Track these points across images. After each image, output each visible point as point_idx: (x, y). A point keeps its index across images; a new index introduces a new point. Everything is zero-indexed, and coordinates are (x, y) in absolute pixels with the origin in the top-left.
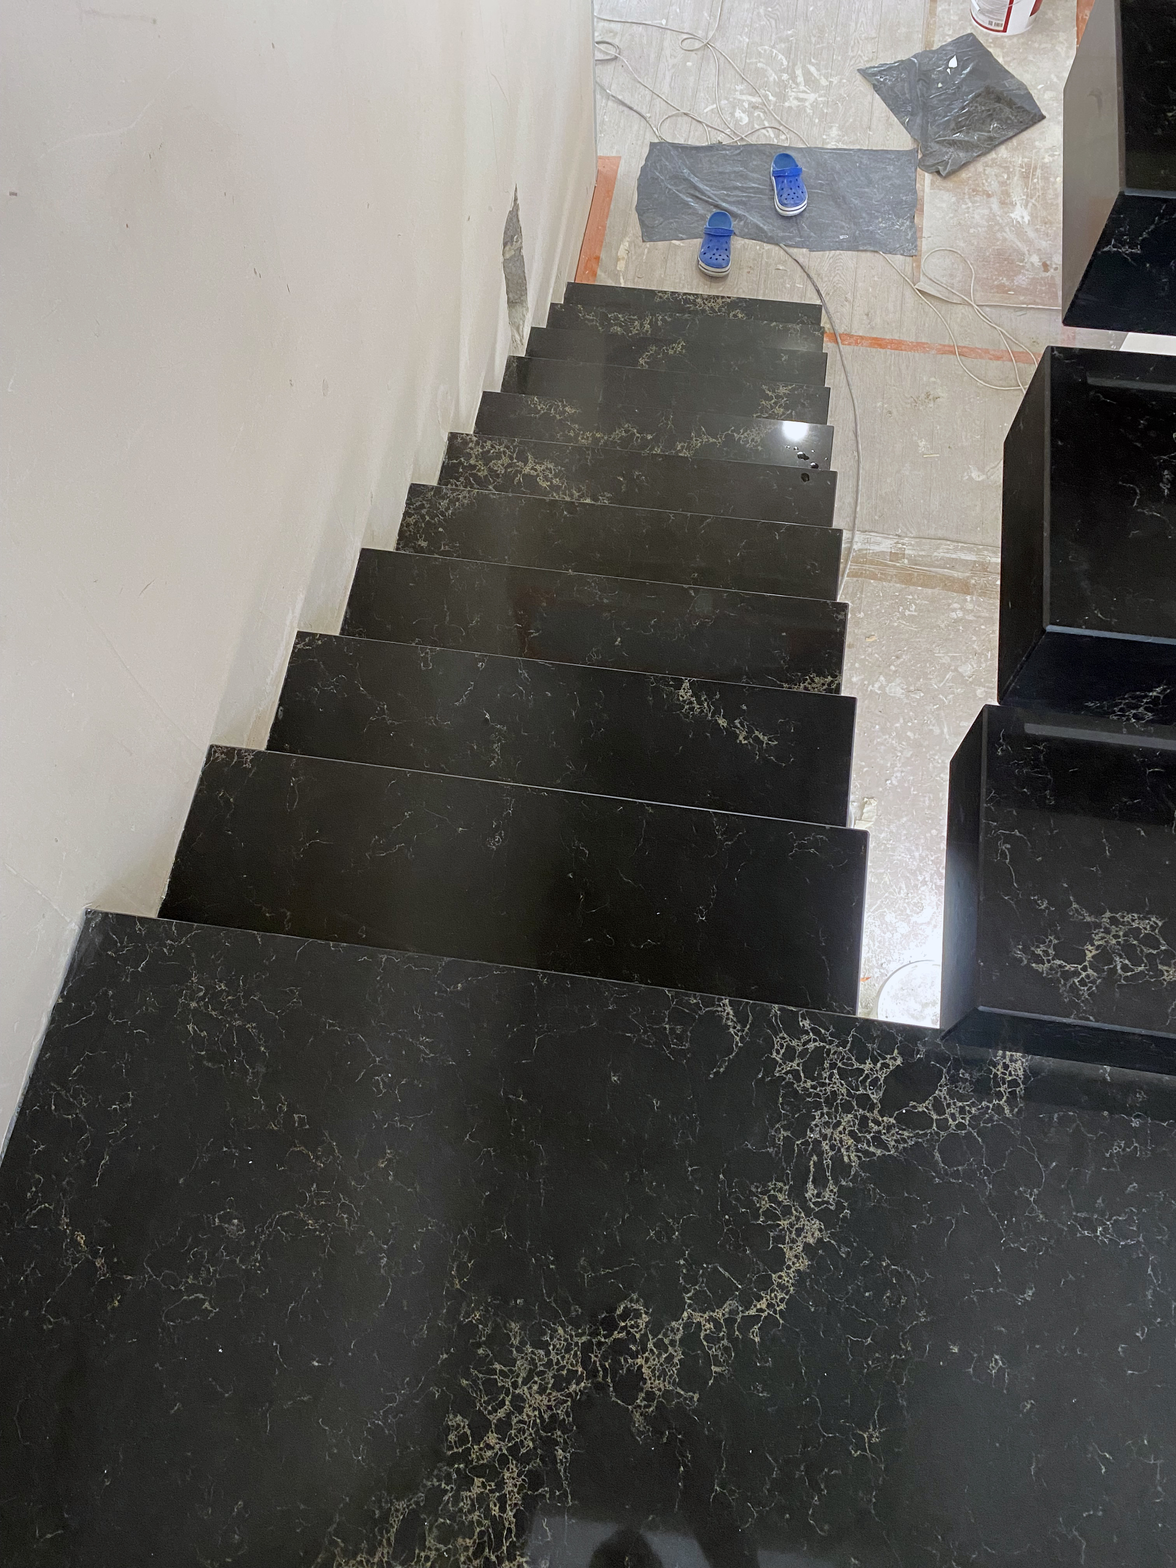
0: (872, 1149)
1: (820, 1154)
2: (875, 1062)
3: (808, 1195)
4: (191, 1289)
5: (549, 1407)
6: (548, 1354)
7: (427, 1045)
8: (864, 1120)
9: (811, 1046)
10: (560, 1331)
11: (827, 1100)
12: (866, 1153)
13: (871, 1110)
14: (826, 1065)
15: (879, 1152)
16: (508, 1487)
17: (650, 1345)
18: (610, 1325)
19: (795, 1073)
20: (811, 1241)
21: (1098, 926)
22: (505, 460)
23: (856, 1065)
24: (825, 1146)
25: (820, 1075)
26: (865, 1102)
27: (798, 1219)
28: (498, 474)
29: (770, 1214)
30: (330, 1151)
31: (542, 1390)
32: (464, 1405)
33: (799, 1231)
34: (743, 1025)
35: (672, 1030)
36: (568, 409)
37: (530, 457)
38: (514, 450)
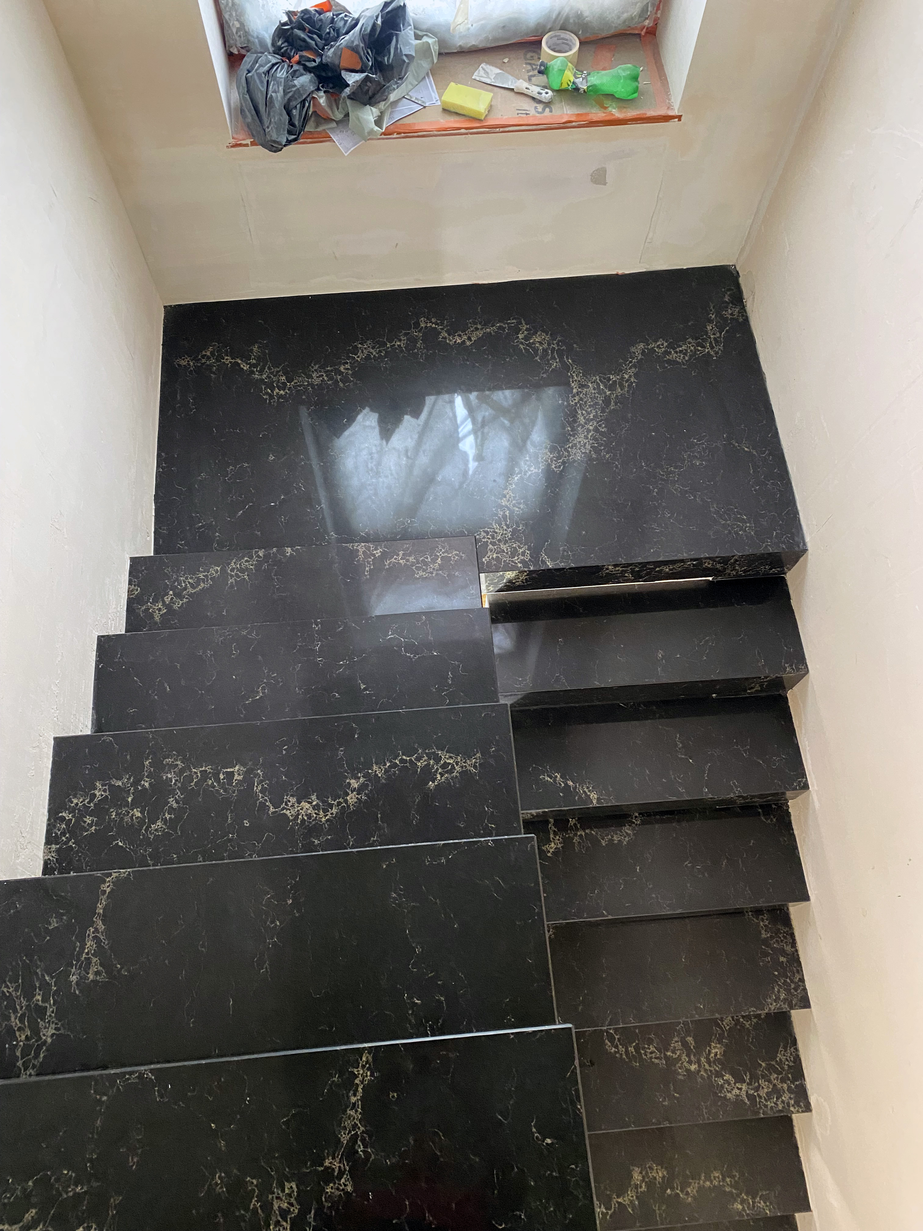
0: (489, 530)
1: (506, 525)
2: (493, 558)
3: (508, 512)
4: (703, 444)
5: (576, 438)
6: (581, 451)
7: (656, 529)
8: (493, 537)
9: (516, 558)
10: (579, 458)
11: (507, 542)
12: (491, 528)
13: (491, 542)
14: (509, 553)
15: (486, 529)
16: (582, 418)
17: (549, 460)
19: (519, 547)
21: (437, 570)
22: (763, 1093)
23: (499, 555)
24: (505, 528)
25: (511, 549)
26: (493, 544)
27: (510, 504)
28: (763, 1078)
30: (676, 490)
31: (580, 442)
32: (602, 434)
33: (509, 500)
34: (542, 560)
35: (568, 553)
36: (740, 1207)
37: (746, 1101)
38: (759, 1104)
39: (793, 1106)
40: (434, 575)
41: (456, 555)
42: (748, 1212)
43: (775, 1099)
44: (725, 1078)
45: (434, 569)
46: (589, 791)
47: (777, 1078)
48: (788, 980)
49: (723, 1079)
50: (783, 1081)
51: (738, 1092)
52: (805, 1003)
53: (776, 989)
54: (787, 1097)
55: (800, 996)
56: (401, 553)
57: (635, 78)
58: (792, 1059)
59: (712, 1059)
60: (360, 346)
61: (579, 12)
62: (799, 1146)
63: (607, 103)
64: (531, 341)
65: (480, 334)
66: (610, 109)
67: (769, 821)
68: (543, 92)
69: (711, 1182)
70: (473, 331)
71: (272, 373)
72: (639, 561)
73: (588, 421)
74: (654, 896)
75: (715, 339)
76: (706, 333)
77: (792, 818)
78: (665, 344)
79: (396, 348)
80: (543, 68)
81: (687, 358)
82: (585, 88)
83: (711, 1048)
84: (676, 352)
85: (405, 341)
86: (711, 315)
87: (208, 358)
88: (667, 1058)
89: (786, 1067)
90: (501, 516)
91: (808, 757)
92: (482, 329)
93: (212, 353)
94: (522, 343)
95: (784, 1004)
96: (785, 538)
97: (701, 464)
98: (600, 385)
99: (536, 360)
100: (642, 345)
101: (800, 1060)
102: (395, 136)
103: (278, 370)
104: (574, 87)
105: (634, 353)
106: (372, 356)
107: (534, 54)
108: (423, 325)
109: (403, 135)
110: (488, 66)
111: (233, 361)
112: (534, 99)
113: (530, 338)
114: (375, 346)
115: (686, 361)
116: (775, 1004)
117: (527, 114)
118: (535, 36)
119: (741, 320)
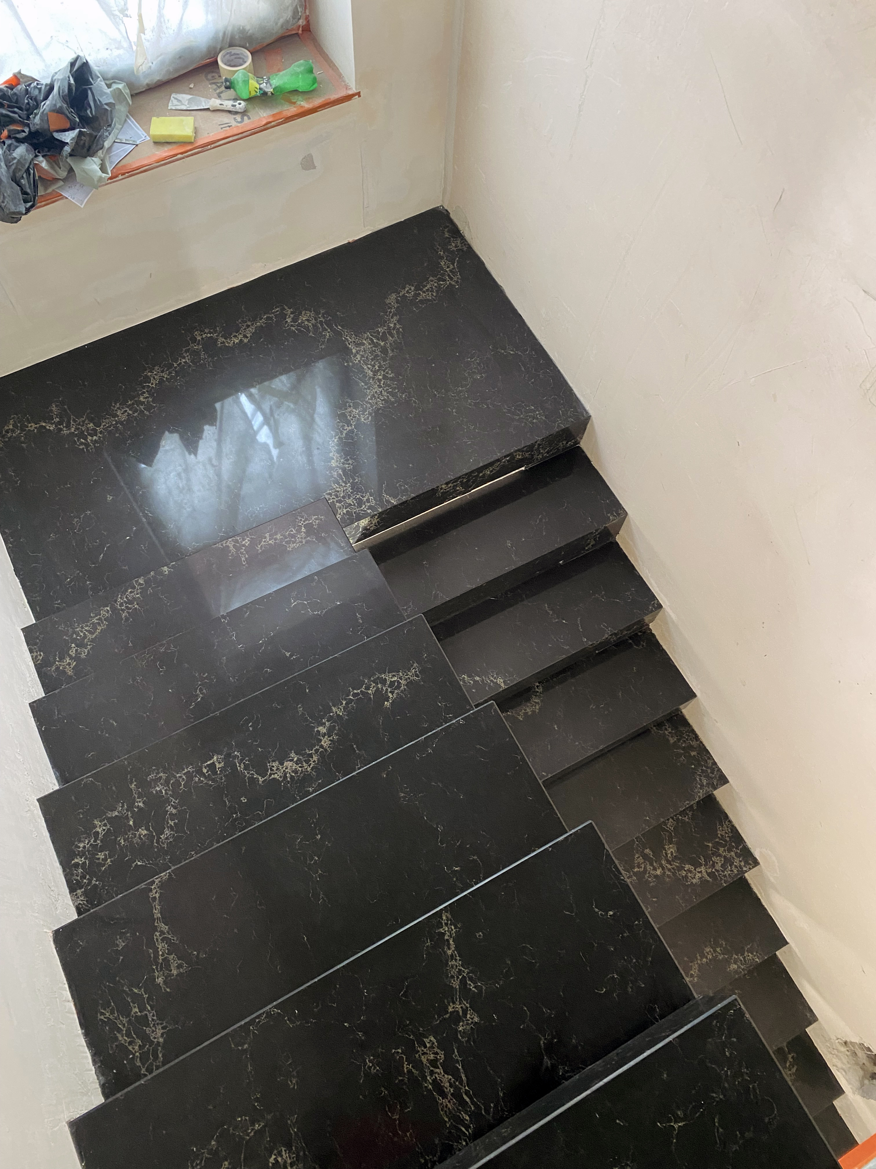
0: (330, 491)
1: (343, 482)
2: (344, 513)
3: (340, 470)
4: (476, 360)
5: (372, 390)
6: (380, 400)
7: (467, 442)
8: (337, 496)
9: (364, 506)
10: (381, 405)
11: (350, 496)
12: (332, 489)
13: (337, 501)
14: (356, 504)
15: (328, 492)
16: (370, 371)
17: (357, 416)
18: (370, 414)
19: (363, 497)
20: (333, 461)
23: (348, 509)
24: (343, 484)
25: (356, 500)
26: (340, 501)
27: (340, 463)
28: (714, 855)
29: (348, 460)
30: (470, 405)
31: (376, 392)
32: (392, 379)
33: (337, 461)
34: (386, 500)
35: (404, 487)
36: (735, 966)
37: (709, 879)
38: (719, 877)
39: (744, 866)
40: (304, 543)
41: (316, 519)
42: (742, 967)
43: (729, 867)
44: (686, 869)
45: (302, 538)
46: (495, 678)
47: (725, 850)
48: (704, 768)
49: (685, 871)
50: (730, 850)
51: (700, 875)
52: (724, 780)
53: (698, 779)
54: (738, 862)
55: (717, 776)
56: (267, 535)
57: (311, 71)
58: (730, 830)
59: (670, 859)
60: (149, 374)
61: (241, 28)
62: (760, 897)
63: (294, 98)
64: (300, 321)
65: (252, 329)
66: (298, 103)
67: (641, 647)
68: (236, 104)
69: (707, 958)
70: (245, 329)
71: (79, 424)
72: (465, 473)
73: (375, 372)
74: (577, 743)
75: (450, 271)
76: (442, 269)
77: (657, 637)
78: (413, 288)
79: (184, 366)
80: (228, 83)
81: (435, 294)
82: (272, 90)
83: (666, 850)
84: (424, 292)
85: (189, 357)
86: (439, 252)
87: (13, 431)
88: (635, 874)
89: (728, 839)
90: (336, 476)
91: (653, 582)
92: (252, 325)
93: (15, 426)
94: (292, 326)
95: (708, 788)
96: (571, 413)
97: (482, 377)
98: (373, 340)
99: (311, 336)
100: (394, 296)
101: (736, 828)
102: (120, 177)
103: (83, 419)
104: (262, 92)
105: (390, 304)
106: (165, 379)
107: (214, 74)
108: (199, 338)
109: (127, 174)
110: (178, 95)
111: (38, 425)
112: (230, 112)
113: (298, 319)
114: (163, 370)
115: (435, 296)
116: (701, 791)
117: (229, 126)
118: (209, 59)
119: (465, 249)
